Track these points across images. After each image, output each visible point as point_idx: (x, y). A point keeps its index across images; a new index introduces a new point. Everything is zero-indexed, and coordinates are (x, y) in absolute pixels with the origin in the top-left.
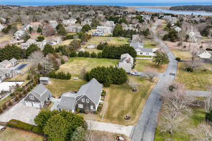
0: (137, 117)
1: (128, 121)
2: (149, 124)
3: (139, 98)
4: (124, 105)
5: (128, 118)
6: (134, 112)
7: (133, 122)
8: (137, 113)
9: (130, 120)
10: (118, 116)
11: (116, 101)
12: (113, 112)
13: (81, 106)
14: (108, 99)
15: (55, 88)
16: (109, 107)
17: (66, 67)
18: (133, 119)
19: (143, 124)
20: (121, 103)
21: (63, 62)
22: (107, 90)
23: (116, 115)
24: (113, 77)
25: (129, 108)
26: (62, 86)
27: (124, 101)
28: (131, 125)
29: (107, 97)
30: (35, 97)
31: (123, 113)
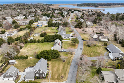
0: (67, 76)
1: (63, 79)
2: (73, 79)
3: (67, 65)
4: (59, 70)
5: (62, 78)
6: (65, 74)
7: (65, 79)
8: (66, 74)
9: (63, 78)
10: (57, 77)
11: (55, 69)
12: (55, 75)
13: (37, 75)
14: (51, 68)
15: (19, 65)
16: (52, 73)
17: (23, 51)
18: (65, 77)
19: (70, 79)
20: (58, 69)
21: (21, 48)
22: (50, 63)
23: (56, 77)
24: (52, 55)
25: (62, 72)
26: (24, 64)
27: (59, 68)
28: (64, 81)
29: (50, 67)
30: (10, 75)
31: (59, 75)
